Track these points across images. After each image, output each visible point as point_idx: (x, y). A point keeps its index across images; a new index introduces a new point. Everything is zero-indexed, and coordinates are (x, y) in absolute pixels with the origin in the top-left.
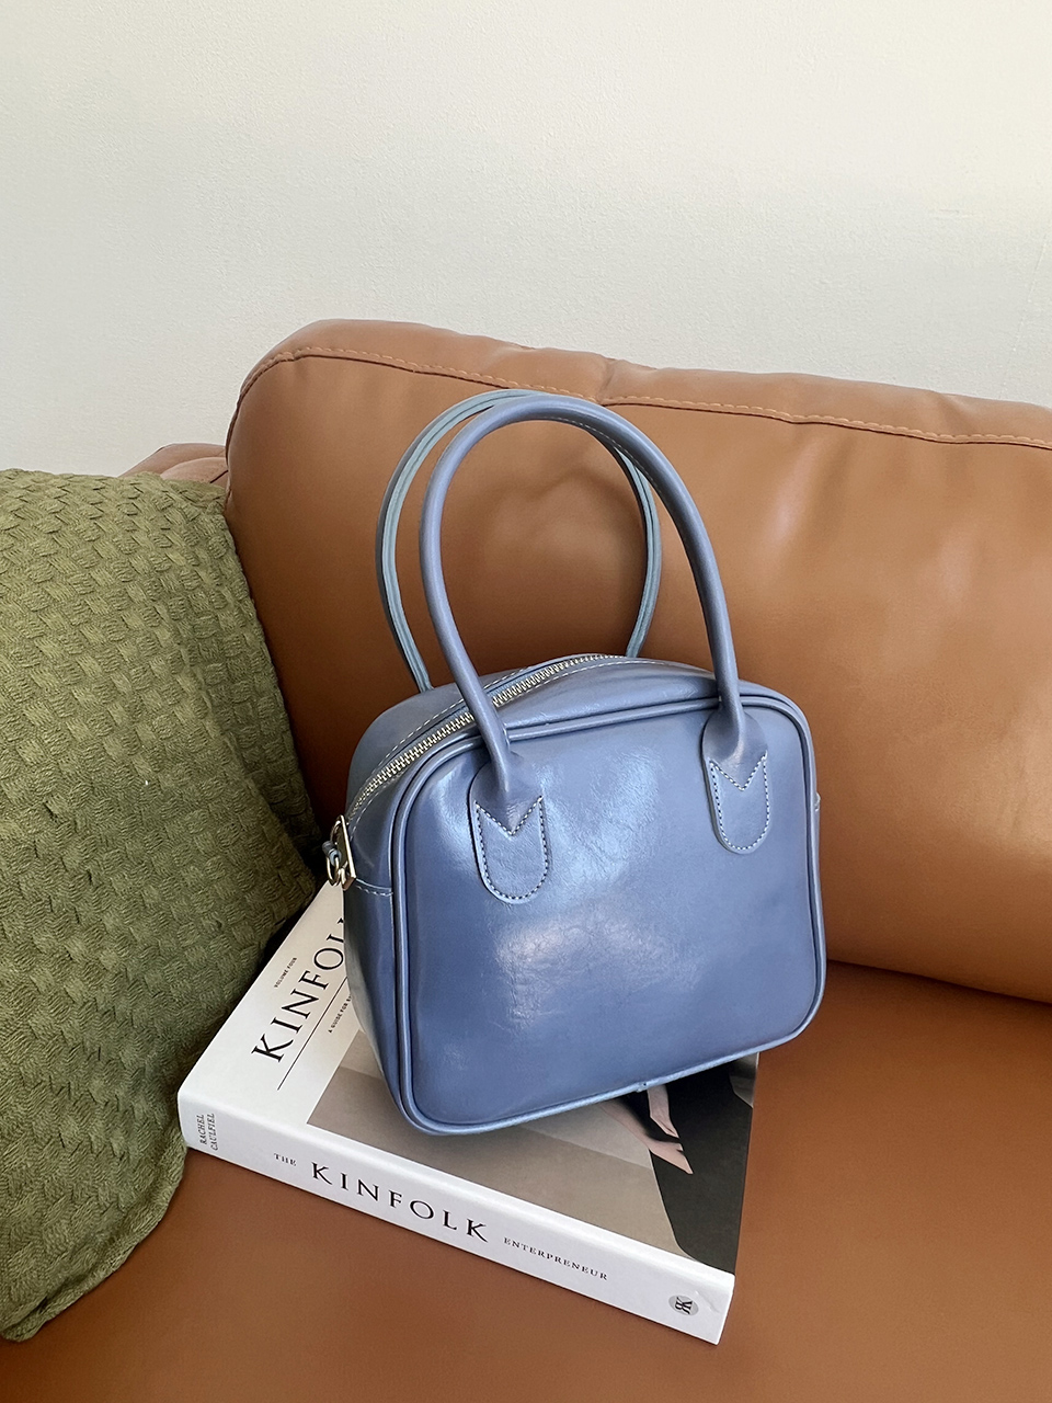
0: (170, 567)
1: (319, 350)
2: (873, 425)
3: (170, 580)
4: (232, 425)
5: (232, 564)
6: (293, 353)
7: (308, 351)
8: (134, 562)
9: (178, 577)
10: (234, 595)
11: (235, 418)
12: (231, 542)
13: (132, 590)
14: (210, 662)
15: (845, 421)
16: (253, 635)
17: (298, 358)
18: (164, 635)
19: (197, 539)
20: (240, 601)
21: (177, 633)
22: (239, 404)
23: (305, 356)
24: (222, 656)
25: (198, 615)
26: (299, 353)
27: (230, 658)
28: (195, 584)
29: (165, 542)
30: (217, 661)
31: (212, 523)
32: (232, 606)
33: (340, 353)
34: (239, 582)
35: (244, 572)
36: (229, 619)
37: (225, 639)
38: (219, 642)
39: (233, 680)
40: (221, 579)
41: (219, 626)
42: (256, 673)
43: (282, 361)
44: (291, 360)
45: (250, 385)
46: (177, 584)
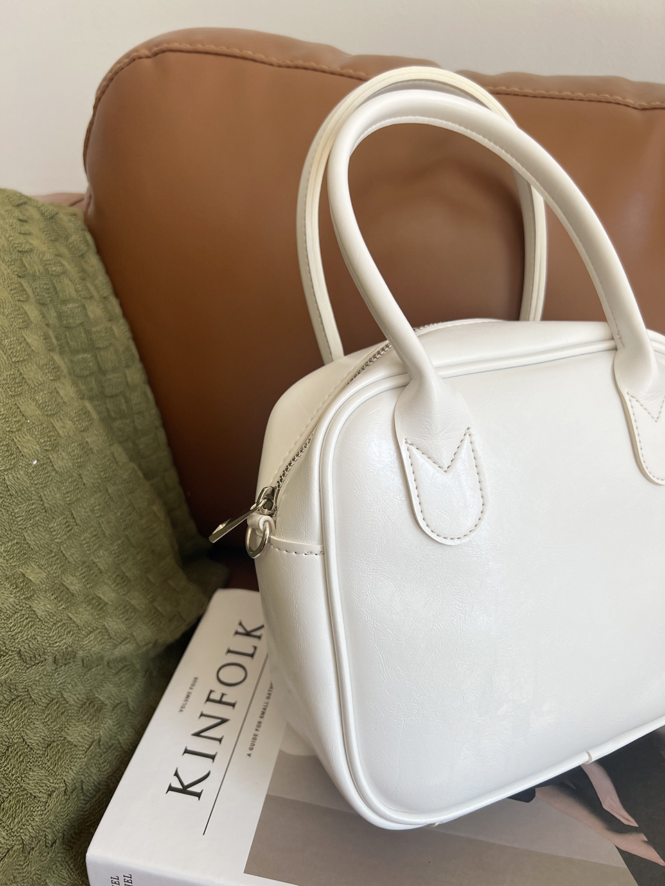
1: (176, 45)
4: (89, 131)
5: (94, 262)
6: (151, 50)
7: (165, 46)
10: (98, 292)
11: (91, 123)
14: (78, 352)
16: (121, 330)
17: (156, 54)
18: (33, 312)
20: (105, 298)
22: (95, 107)
23: (164, 52)
24: (92, 347)
25: (64, 302)
26: (155, 49)
27: (99, 349)
28: (59, 269)
30: (85, 351)
33: (200, 47)
34: (102, 279)
36: (95, 310)
37: (94, 329)
38: (88, 332)
39: (102, 371)
40: (84, 275)
41: (87, 315)
42: (128, 367)
43: (140, 58)
44: (148, 57)
45: (107, 86)
46: (41, 268)
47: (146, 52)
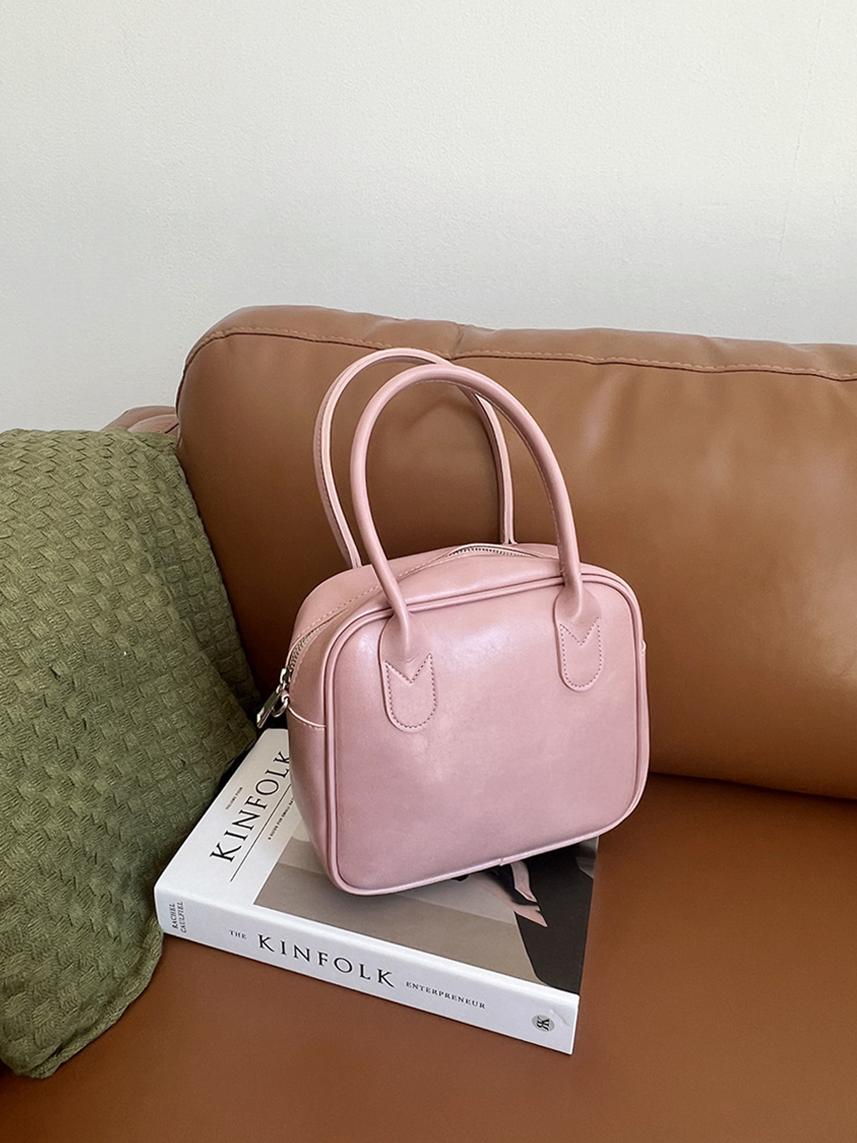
0: (137, 495)
1: (242, 330)
2: (656, 362)
3: (138, 505)
4: (180, 388)
5: (184, 491)
6: (224, 332)
7: (235, 330)
8: (110, 492)
9: (143, 501)
10: (186, 514)
11: (182, 382)
12: (182, 474)
13: (109, 512)
14: (170, 565)
15: (634, 360)
16: (202, 544)
17: (227, 336)
18: (135, 545)
19: (156, 473)
20: (191, 519)
21: (144, 544)
22: (185, 372)
23: (232, 334)
24: (180, 560)
25: (160, 529)
26: (228, 332)
27: (185, 561)
28: (156, 506)
29: (134, 477)
30: (175, 564)
31: (168, 462)
32: (185, 522)
33: (258, 330)
34: (189, 505)
35: (193, 497)
36: (182, 532)
37: (181, 547)
38: (176, 549)
39: (187, 577)
40: (176, 503)
41: (176, 537)
42: (205, 572)
43: (216, 338)
44: (222, 338)
45: (193, 357)
46: (143, 507)
47: (220, 334)
